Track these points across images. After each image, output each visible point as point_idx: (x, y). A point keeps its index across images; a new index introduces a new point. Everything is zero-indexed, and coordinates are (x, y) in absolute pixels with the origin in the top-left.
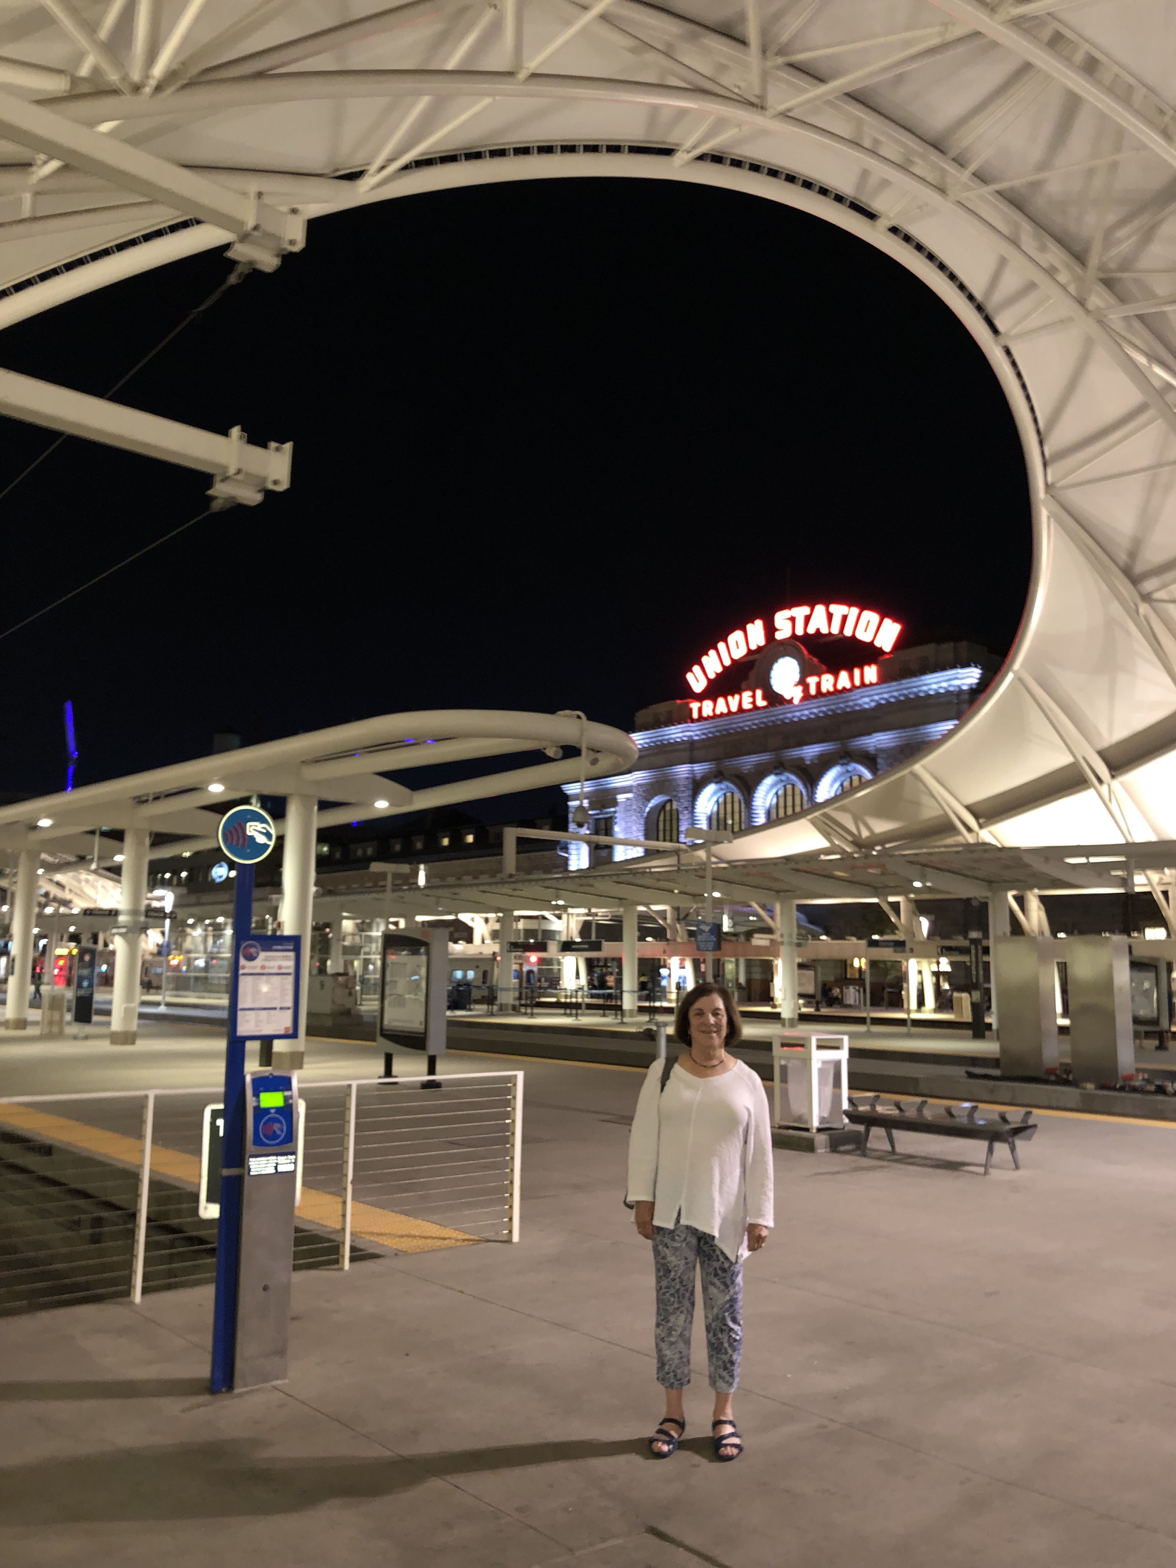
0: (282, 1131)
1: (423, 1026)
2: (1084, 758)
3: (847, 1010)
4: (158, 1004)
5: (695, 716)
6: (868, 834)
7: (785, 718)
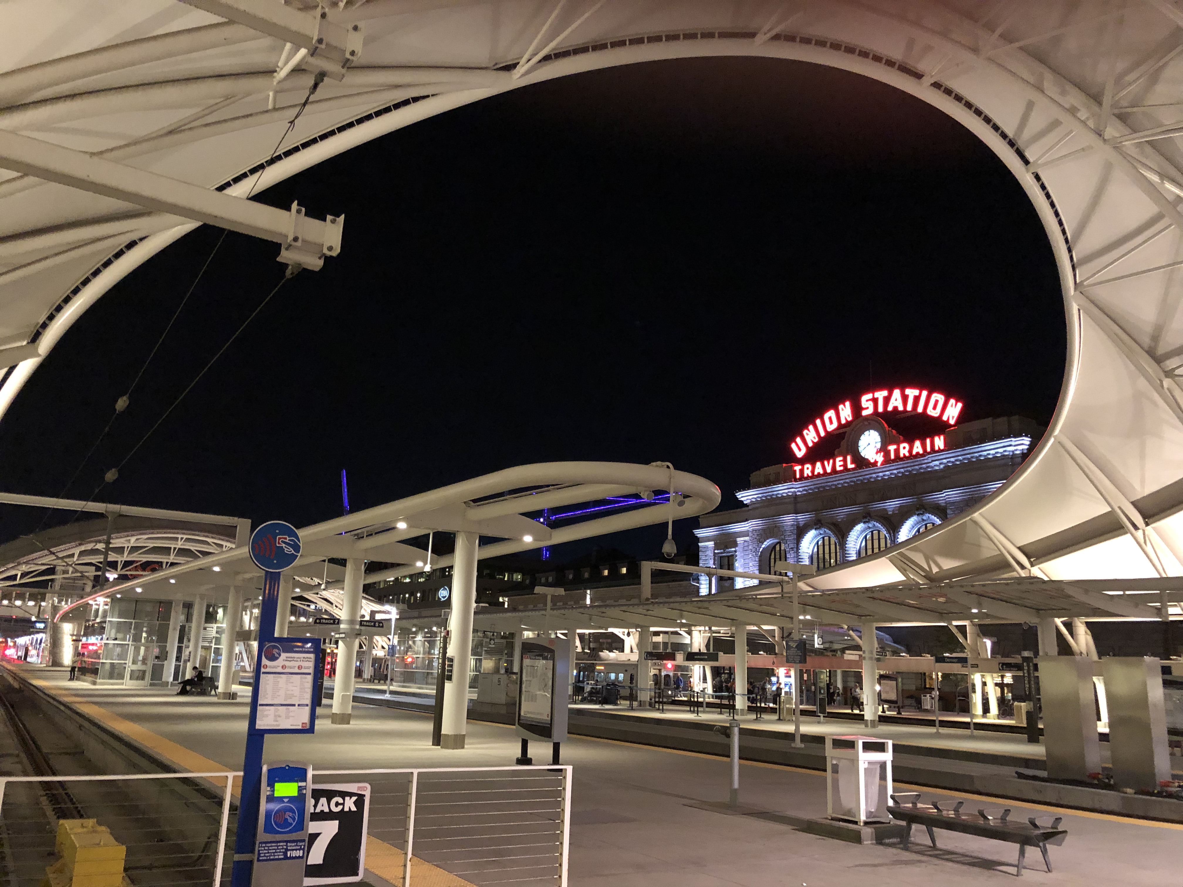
0: (294, 819)
1: (549, 718)
2: (1120, 508)
3: (923, 714)
4: (384, 692)
5: (798, 476)
6: (938, 570)
7: (871, 478)
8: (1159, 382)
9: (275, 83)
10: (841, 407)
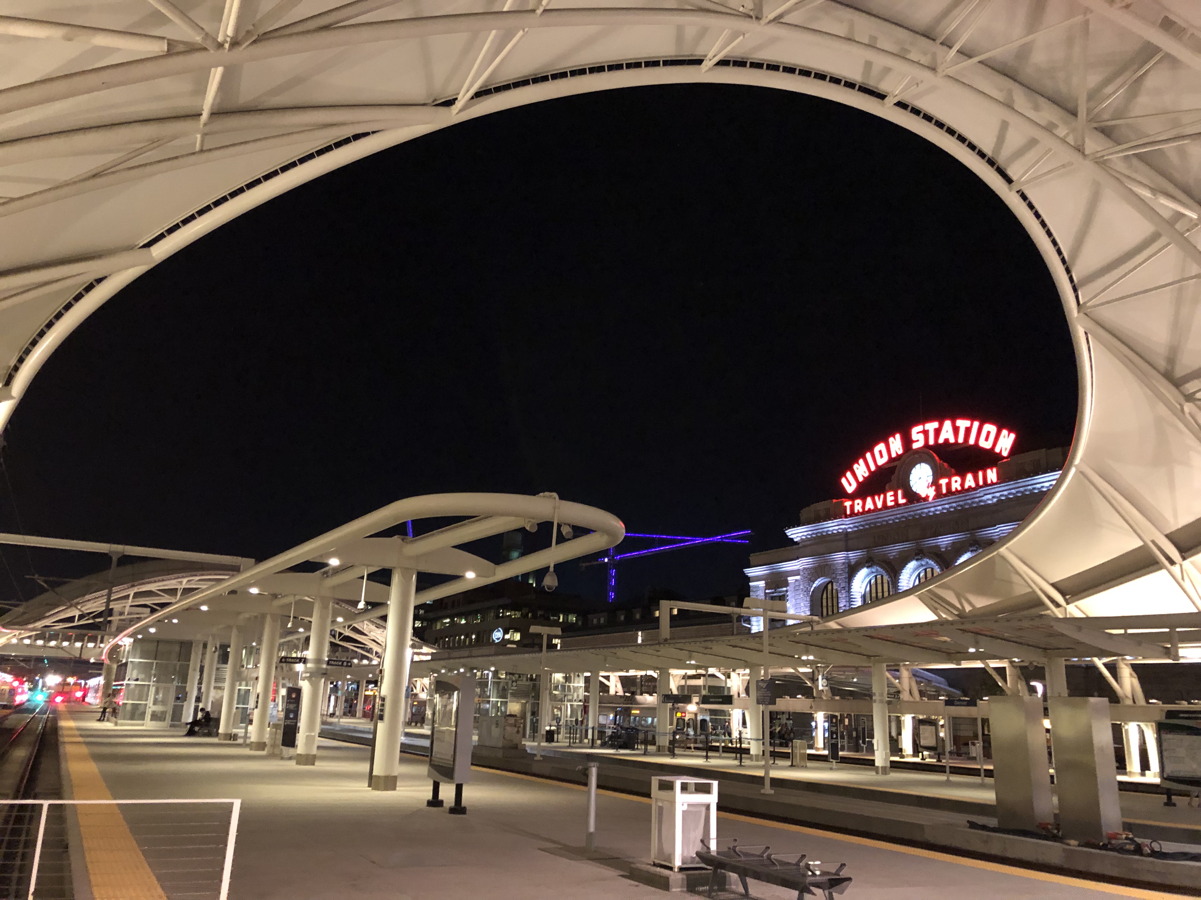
1: (453, 759)
2: (1154, 542)
5: (848, 512)
6: (971, 608)
7: (922, 513)
8: (1179, 407)
9: (201, 126)
10: (891, 440)
